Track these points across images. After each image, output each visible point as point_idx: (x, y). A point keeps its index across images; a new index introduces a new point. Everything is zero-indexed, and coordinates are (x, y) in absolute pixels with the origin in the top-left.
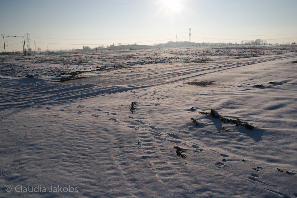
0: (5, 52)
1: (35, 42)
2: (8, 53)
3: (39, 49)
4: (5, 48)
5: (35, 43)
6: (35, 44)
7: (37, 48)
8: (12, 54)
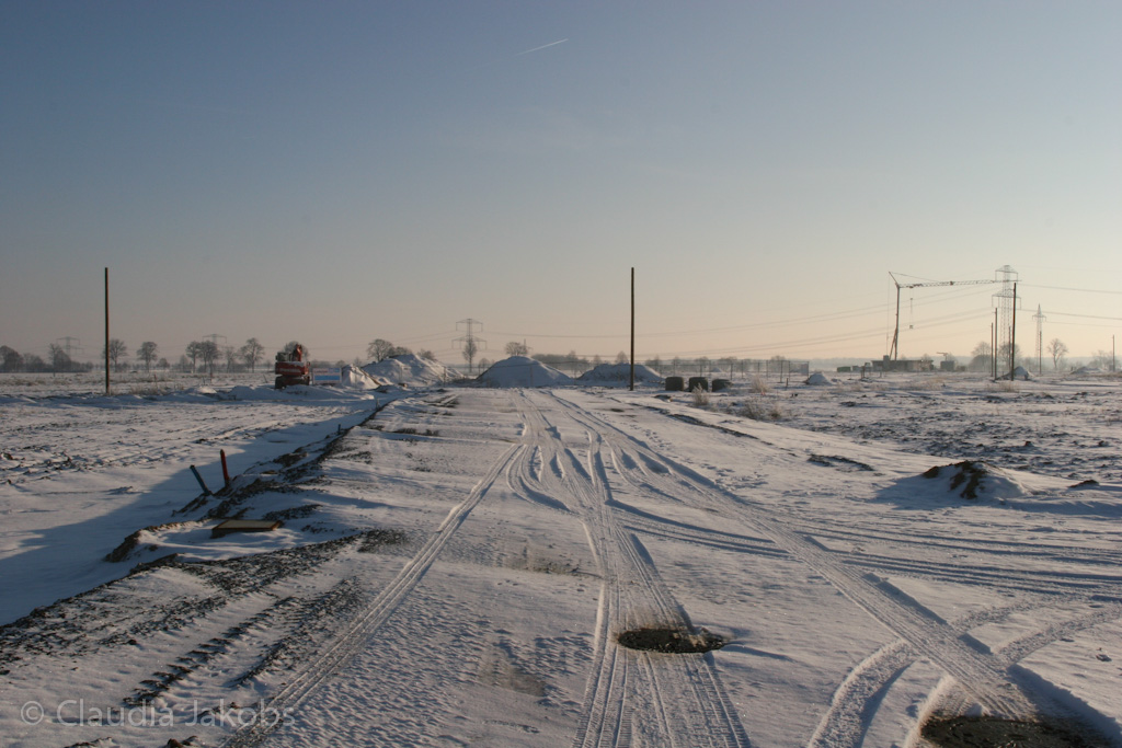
0: (893, 358)
1: (1039, 312)
2: (905, 365)
3: (1057, 346)
4: (895, 341)
5: (1039, 315)
6: (1039, 323)
7: (1047, 342)
8: (924, 370)
